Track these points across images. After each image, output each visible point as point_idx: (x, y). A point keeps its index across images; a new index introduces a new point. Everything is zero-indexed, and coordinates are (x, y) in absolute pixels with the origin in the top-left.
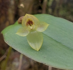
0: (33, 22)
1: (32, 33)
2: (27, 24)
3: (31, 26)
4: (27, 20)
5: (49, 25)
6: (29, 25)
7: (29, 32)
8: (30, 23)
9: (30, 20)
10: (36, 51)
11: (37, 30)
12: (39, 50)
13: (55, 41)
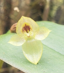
0: (31, 27)
1: (29, 41)
2: (23, 30)
3: (27, 32)
4: (23, 25)
5: (50, 31)
6: (26, 31)
7: (25, 41)
8: (27, 28)
9: (27, 25)
10: (34, 64)
11: (35, 38)
12: (38, 64)
13: (58, 53)
